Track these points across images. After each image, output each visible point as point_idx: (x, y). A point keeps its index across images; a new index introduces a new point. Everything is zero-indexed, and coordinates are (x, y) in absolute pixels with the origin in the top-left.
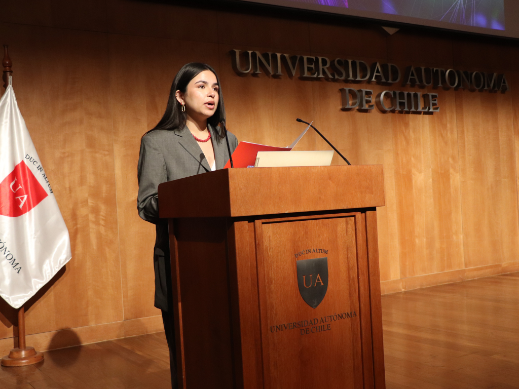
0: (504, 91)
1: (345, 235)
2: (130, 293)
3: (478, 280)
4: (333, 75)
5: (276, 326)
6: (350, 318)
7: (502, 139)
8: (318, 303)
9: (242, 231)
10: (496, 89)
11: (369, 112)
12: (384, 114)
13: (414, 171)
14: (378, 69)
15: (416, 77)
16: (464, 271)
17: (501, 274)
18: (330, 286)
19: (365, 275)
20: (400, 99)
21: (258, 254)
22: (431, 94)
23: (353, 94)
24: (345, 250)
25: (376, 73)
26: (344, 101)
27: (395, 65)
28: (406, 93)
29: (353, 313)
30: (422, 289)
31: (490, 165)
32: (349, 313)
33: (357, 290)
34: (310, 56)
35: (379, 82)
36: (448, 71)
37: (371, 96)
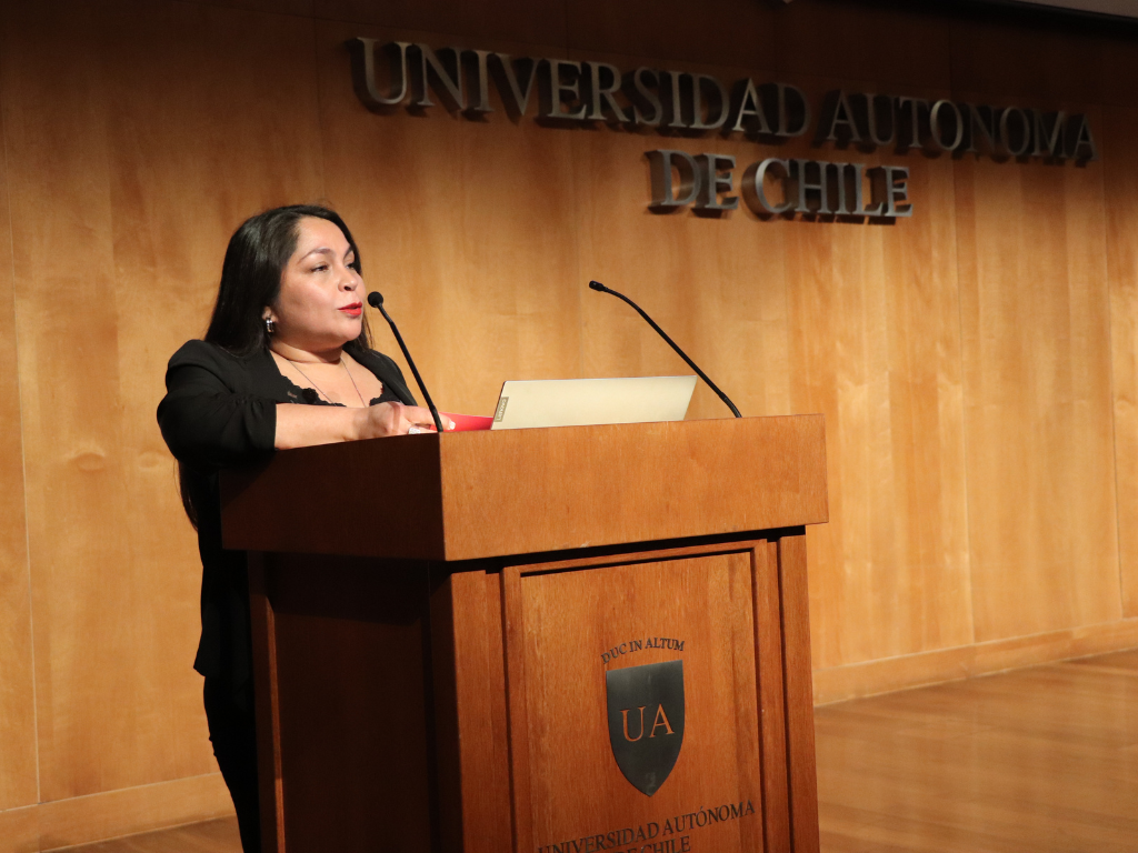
0: (1083, 160)
1: (728, 599)
2: (60, 724)
4: (629, 113)
5: (554, 846)
6: (738, 819)
7: (1078, 291)
8: (660, 782)
9: (471, 598)
10: (1063, 155)
11: (726, 217)
12: (765, 224)
13: (842, 378)
14: (750, 97)
15: (851, 121)
16: (971, 651)
17: (1068, 659)
18: (690, 736)
19: (778, 705)
20: (807, 182)
21: (510, 656)
22: (890, 169)
23: (683, 167)
24: (727, 639)
25: (746, 108)
26: (658, 186)
27: (797, 89)
28: (823, 165)
29: (745, 807)
30: (860, 702)
31: (1043, 360)
32: (737, 807)
33: (756, 745)
34: (568, 59)
35: (752, 134)
36: (938, 105)
37: (732, 172)
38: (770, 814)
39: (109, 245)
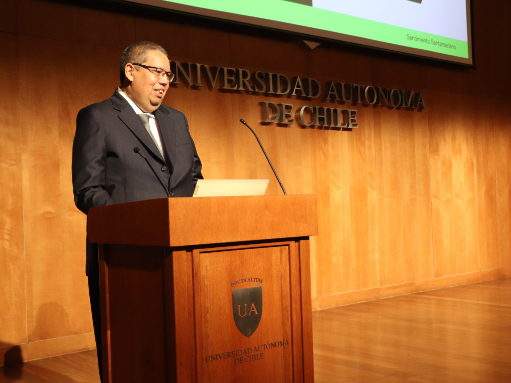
0: (421, 109)
1: (279, 263)
2: (35, 313)
3: (393, 299)
4: (253, 88)
5: (211, 356)
6: (282, 347)
7: (419, 157)
8: (253, 331)
9: (180, 261)
10: (413, 107)
11: (289, 127)
12: (304, 130)
13: (332, 187)
14: (298, 83)
15: (336, 93)
16: (379, 290)
17: (414, 293)
18: (264, 315)
19: (298, 304)
20: (319, 114)
21: (195, 283)
22: (350, 110)
23: (273, 108)
24: (279, 279)
25: (297, 87)
26: (264, 115)
27: (316, 80)
28: (325, 108)
29: (285, 342)
30: (337, 308)
31: (406, 183)
32: (282, 342)
33: (290, 319)
34: (231, 67)
35: (299, 97)
36: (367, 88)
37: (291, 110)
38: (294, 345)
39: (57, 133)
